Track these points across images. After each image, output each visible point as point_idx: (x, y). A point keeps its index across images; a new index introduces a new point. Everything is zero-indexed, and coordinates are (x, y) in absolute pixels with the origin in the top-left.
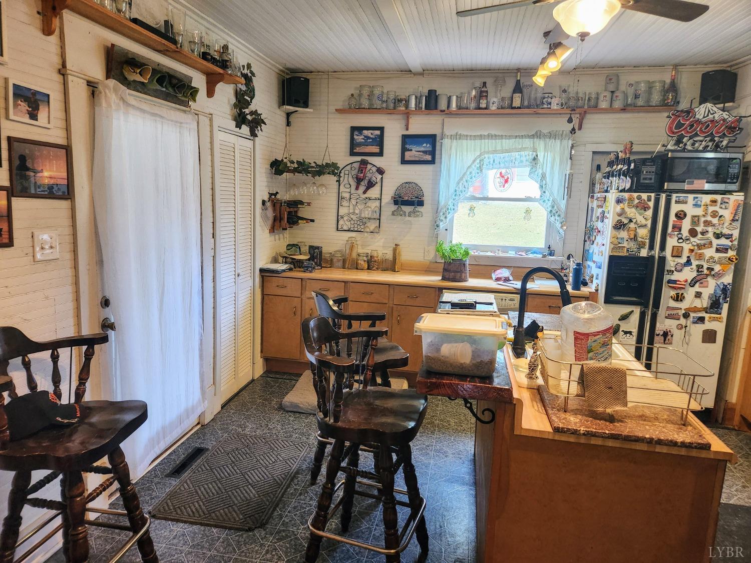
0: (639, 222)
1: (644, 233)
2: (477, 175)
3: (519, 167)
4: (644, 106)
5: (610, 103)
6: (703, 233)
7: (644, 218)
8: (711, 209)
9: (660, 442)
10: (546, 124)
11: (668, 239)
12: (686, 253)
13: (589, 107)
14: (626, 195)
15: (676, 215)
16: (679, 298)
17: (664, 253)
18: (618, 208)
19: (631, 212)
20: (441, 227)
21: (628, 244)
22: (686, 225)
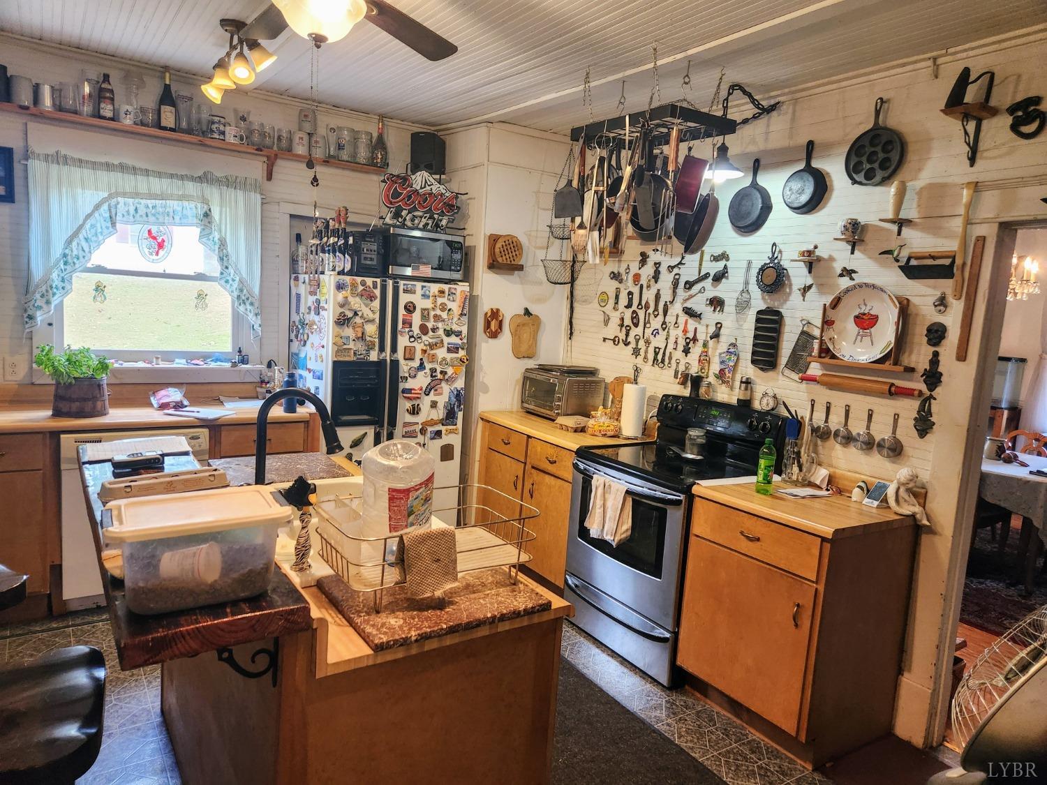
0: (365, 315)
1: (372, 329)
2: (106, 231)
3: (181, 225)
4: (351, 162)
5: (308, 148)
6: (434, 330)
7: (370, 311)
8: (440, 301)
9: (503, 618)
10: (219, 164)
11: (400, 338)
12: (418, 355)
13: (280, 148)
14: (348, 279)
15: (405, 307)
16: (415, 411)
17: (395, 355)
18: (340, 296)
19: (356, 302)
20: (39, 319)
21: (355, 345)
22: (416, 319)
